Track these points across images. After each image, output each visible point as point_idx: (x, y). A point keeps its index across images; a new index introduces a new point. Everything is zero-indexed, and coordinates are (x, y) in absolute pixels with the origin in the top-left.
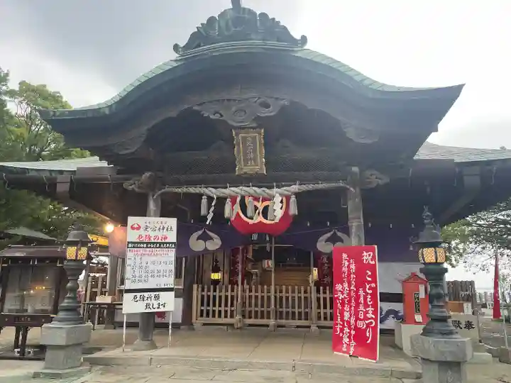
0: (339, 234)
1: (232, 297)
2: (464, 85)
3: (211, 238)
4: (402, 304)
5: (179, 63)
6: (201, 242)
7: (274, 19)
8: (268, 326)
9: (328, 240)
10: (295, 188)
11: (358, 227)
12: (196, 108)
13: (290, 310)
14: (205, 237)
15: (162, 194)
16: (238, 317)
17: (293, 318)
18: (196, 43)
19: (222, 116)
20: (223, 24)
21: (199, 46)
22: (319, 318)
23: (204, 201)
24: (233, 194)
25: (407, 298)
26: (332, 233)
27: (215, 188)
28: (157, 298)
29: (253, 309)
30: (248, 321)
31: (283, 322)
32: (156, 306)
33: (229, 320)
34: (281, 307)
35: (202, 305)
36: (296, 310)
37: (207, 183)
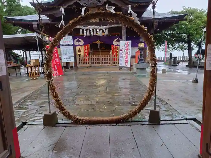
0: (120, 39)
1: (88, 59)
3: (81, 41)
4: (135, 59)
6: (77, 42)
9: (116, 41)
10: (107, 26)
11: (124, 37)
13: (105, 62)
14: (78, 41)
16: (90, 64)
17: (106, 64)
22: (113, 63)
23: (81, 31)
24: (89, 28)
25: (136, 57)
26: (117, 39)
27: (84, 26)
28: (70, 58)
29: (95, 62)
30: (93, 65)
31: (103, 65)
32: (70, 60)
33: (88, 65)
34: (102, 61)
35: (80, 61)
36: (107, 62)
37: (82, 25)
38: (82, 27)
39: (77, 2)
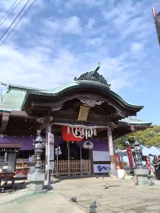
0: (90, 142)
2: (143, 106)
5: (78, 84)
7: (103, 78)
8: (67, 175)
12: (78, 98)
13: (74, 169)
15: (53, 125)
16: (57, 172)
17: (75, 172)
18: (82, 78)
19: (86, 102)
20: (90, 75)
21: (82, 80)
22: (83, 171)
23: (69, 129)
26: (87, 142)
27: (72, 124)
31: (72, 173)
34: (71, 167)
36: (76, 169)
37: (70, 123)
38: (70, 125)
39: (77, 98)
